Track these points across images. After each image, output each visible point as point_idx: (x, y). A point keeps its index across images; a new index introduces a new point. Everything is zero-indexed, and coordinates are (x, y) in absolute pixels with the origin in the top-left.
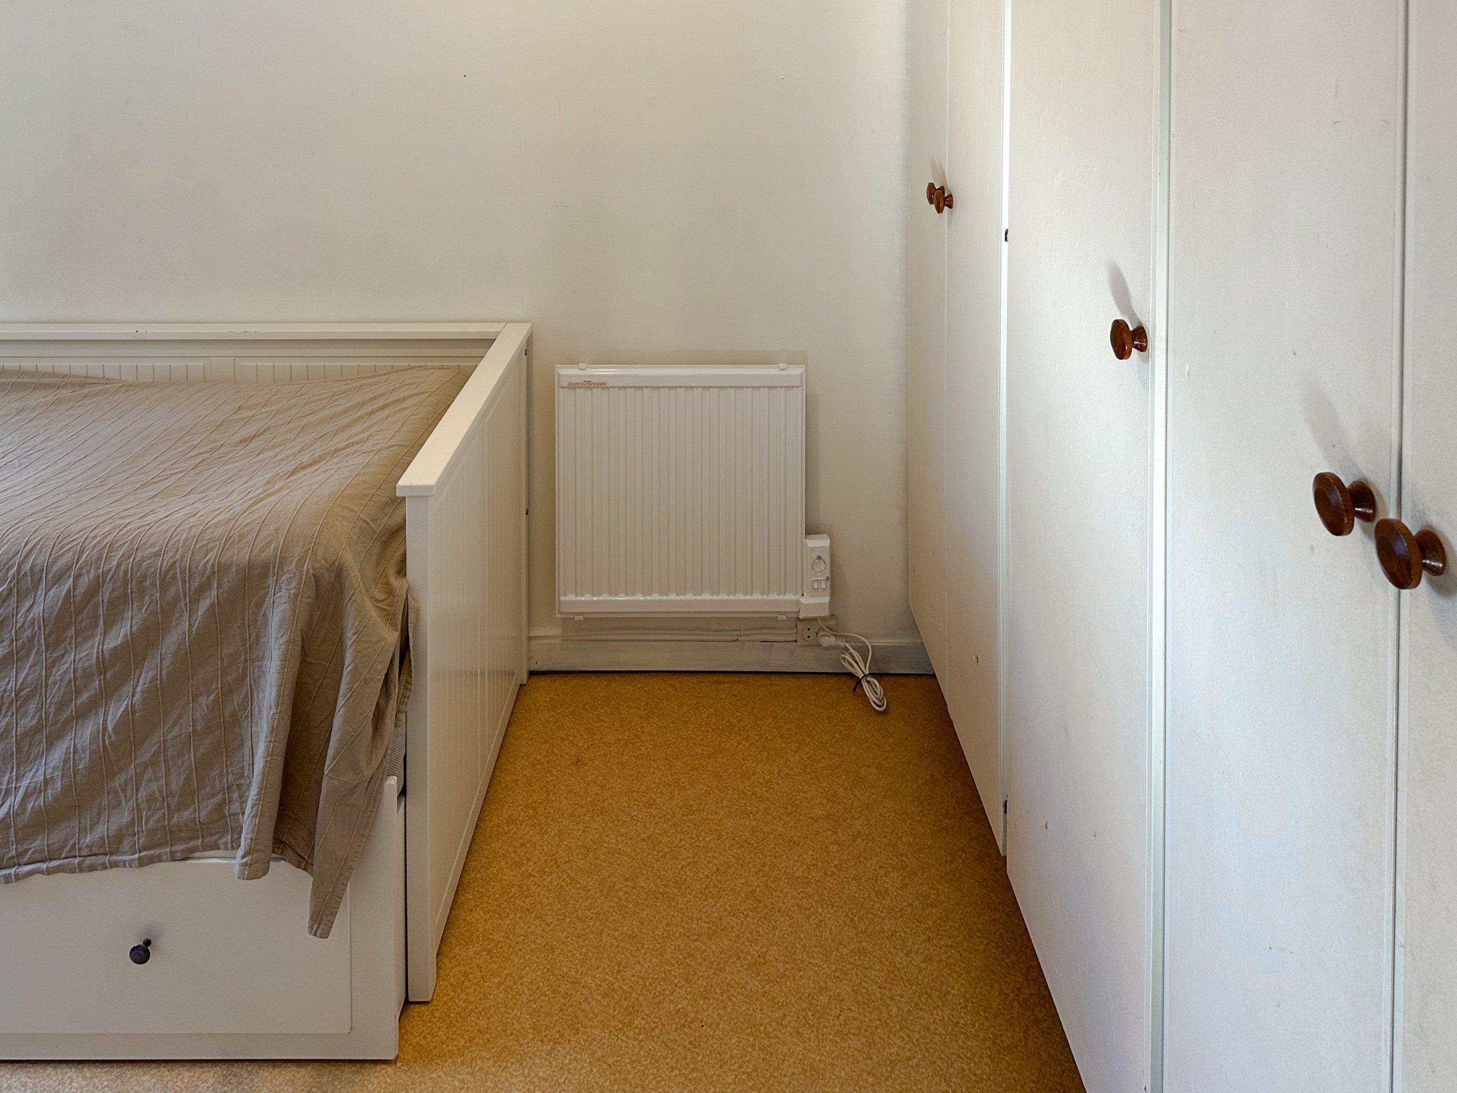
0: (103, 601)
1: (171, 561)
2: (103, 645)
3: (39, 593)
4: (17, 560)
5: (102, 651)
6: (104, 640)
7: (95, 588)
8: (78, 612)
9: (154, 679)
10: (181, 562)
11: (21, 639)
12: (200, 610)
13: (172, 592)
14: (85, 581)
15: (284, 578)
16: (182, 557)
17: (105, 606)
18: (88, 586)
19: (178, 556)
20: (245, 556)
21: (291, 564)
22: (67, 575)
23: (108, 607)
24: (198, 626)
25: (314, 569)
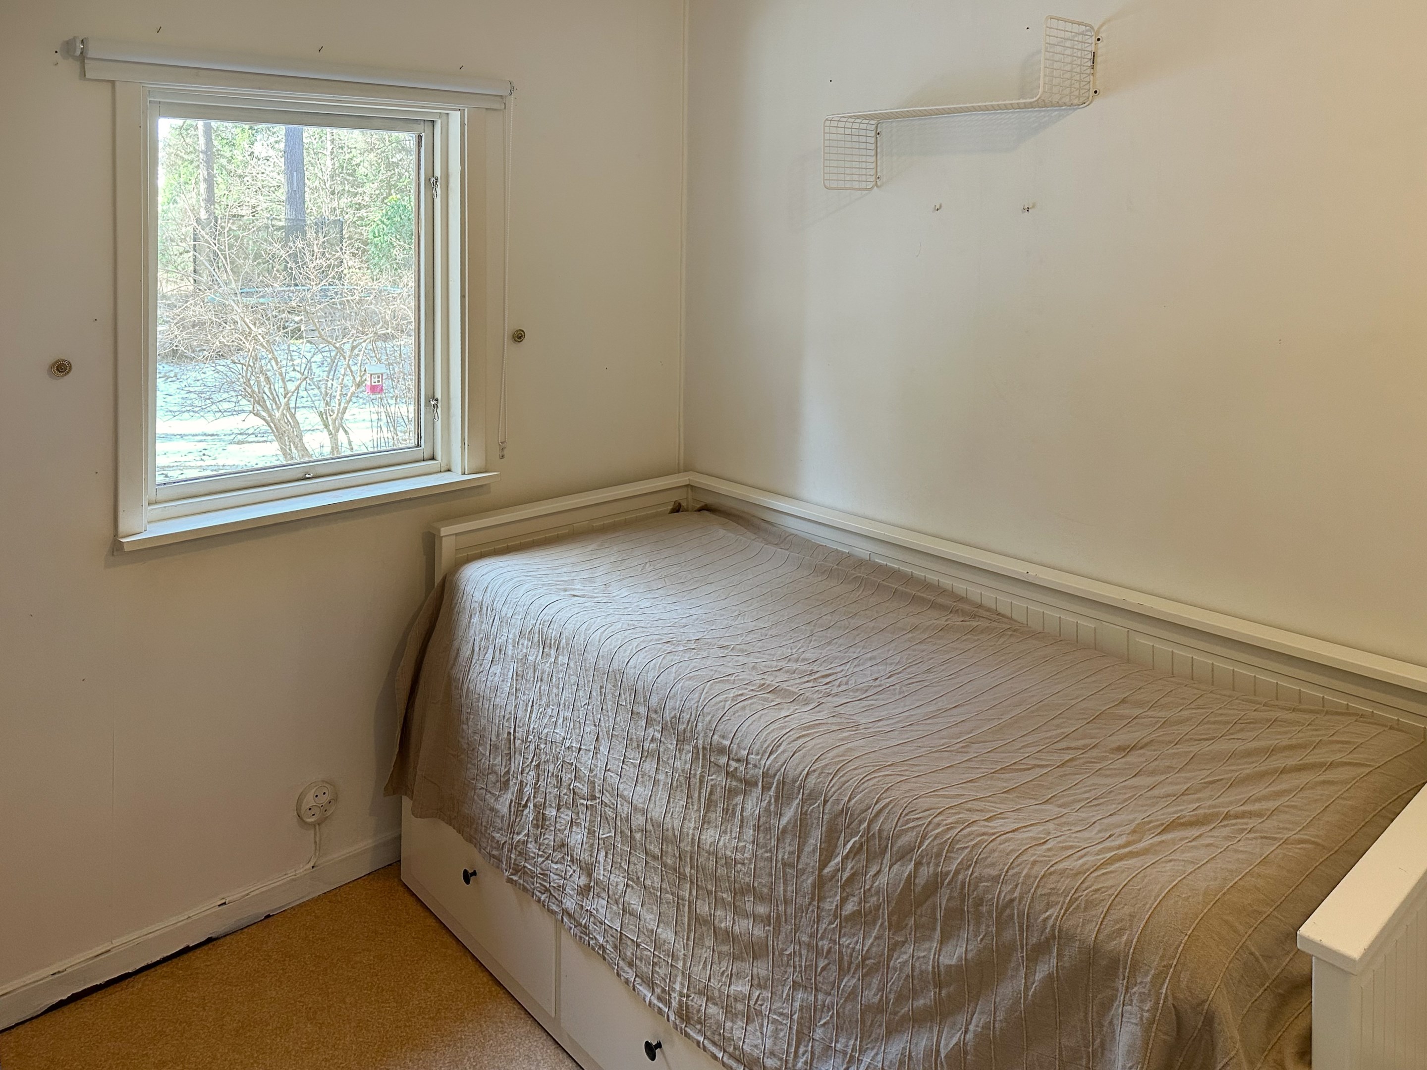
0: (940, 905)
1: (1008, 898)
2: (939, 955)
3: (885, 861)
4: (869, 815)
5: (938, 962)
6: (940, 949)
7: (934, 885)
8: (919, 904)
9: (986, 1027)
10: (1020, 903)
11: (868, 902)
12: (1037, 974)
13: (1007, 935)
14: (925, 872)
15: (1135, 989)
16: (1021, 898)
17: (942, 911)
18: (927, 881)
19: (1016, 894)
20: (1090, 933)
21: (1146, 976)
22: (909, 857)
23: (945, 914)
24: (1035, 992)
25: (1175, 998)
